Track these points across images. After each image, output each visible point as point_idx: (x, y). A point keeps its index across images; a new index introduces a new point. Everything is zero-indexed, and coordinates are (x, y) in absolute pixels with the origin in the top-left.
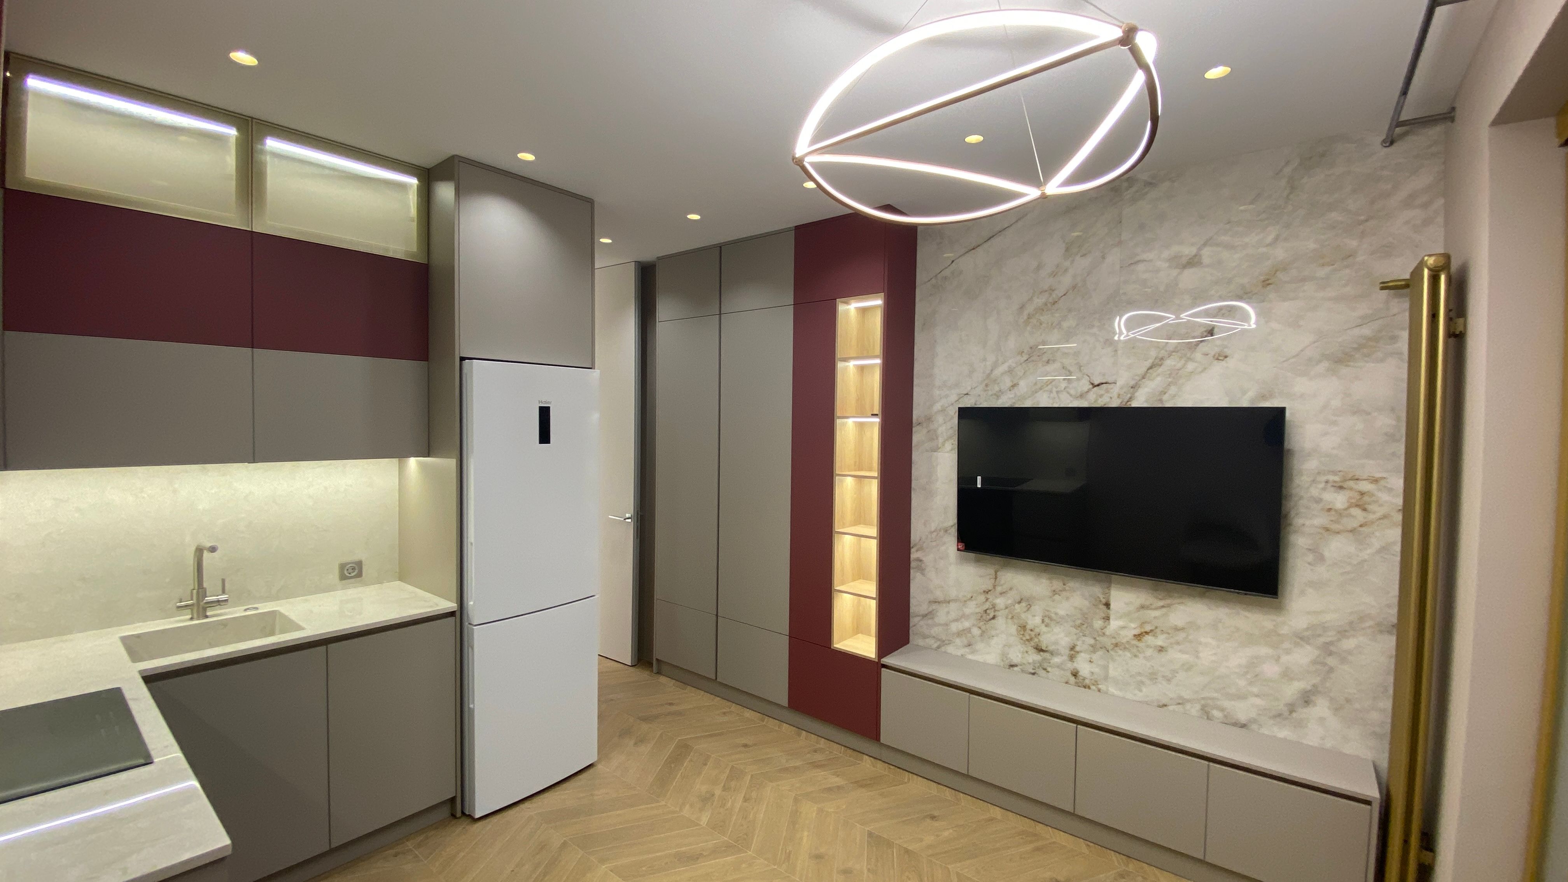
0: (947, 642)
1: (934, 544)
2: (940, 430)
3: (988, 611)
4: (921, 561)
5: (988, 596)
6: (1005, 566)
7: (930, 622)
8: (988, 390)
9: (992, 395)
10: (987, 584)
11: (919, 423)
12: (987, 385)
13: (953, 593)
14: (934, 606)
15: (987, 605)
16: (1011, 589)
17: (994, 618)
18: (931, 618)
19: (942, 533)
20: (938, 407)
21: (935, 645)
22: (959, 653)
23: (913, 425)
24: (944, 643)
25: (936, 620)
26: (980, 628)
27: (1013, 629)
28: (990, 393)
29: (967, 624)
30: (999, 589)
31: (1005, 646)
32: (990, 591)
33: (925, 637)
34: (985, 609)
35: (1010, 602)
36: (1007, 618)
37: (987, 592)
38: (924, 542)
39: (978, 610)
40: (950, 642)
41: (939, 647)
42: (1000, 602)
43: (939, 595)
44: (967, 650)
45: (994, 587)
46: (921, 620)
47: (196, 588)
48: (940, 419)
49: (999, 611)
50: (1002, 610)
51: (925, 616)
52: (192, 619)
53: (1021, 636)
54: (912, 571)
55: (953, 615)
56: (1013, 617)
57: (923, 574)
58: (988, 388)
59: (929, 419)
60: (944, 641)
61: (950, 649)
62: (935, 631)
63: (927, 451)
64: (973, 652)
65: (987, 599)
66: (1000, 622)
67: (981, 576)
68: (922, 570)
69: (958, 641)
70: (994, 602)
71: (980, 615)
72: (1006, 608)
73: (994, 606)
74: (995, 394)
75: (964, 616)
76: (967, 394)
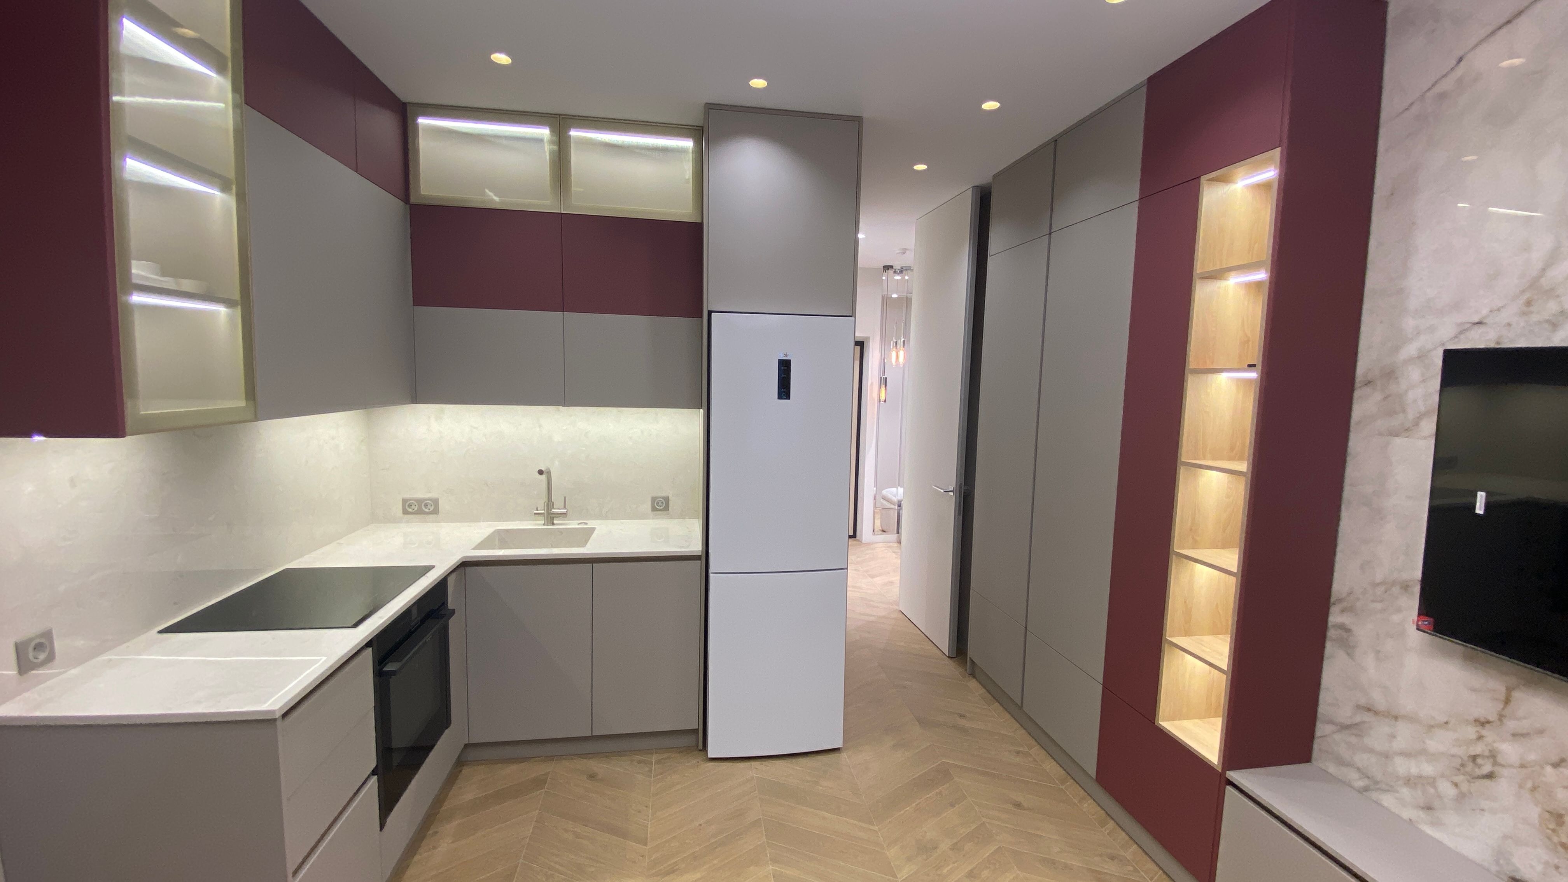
0: (1384, 786)
1: (1378, 606)
2: (1411, 395)
3: (1479, 761)
4: (1348, 630)
5: (1484, 732)
6: (1529, 683)
7: (1353, 740)
8: (1531, 313)
9: (1539, 323)
10: (1487, 709)
11: (1369, 382)
12: (1529, 303)
13: (1407, 704)
14: (1367, 717)
15: (1478, 749)
16: (1541, 732)
17: (1490, 776)
18: (1356, 735)
19: (1396, 590)
20: (1411, 350)
21: (1360, 784)
22: (1407, 814)
23: (1357, 385)
24: (1378, 786)
25: (1366, 740)
26: (1456, 785)
27: (1534, 812)
28: (1535, 318)
29: (1428, 769)
30: (1511, 725)
31: (1506, 837)
32: (1488, 722)
33: (1341, 762)
34: (1473, 753)
35: (1532, 757)
36: (1521, 787)
37: (1483, 723)
38: (1358, 599)
39: (1455, 751)
40: (1390, 789)
41: (1366, 789)
42: (1510, 751)
43: (1378, 699)
44: (1422, 814)
45: (1501, 717)
46: (1338, 731)
47: (547, 501)
48: (1414, 374)
49: (1503, 766)
50: (1511, 766)
51: (1344, 727)
52: (544, 524)
53: (1550, 832)
54: (1328, 645)
55: (1400, 743)
56: (1534, 789)
57: (1350, 655)
58: (1532, 309)
59: (1390, 374)
60: (1377, 783)
61: (1387, 800)
62: (1362, 759)
63: (1381, 434)
64: (1436, 823)
65: (1480, 738)
66: (1504, 787)
67: (1474, 690)
68: (1348, 646)
69: (1405, 792)
70: (1496, 745)
71: (1459, 761)
72: (1522, 766)
73: (1493, 756)
74: (1548, 321)
75: (1421, 753)
76: (1480, 323)
